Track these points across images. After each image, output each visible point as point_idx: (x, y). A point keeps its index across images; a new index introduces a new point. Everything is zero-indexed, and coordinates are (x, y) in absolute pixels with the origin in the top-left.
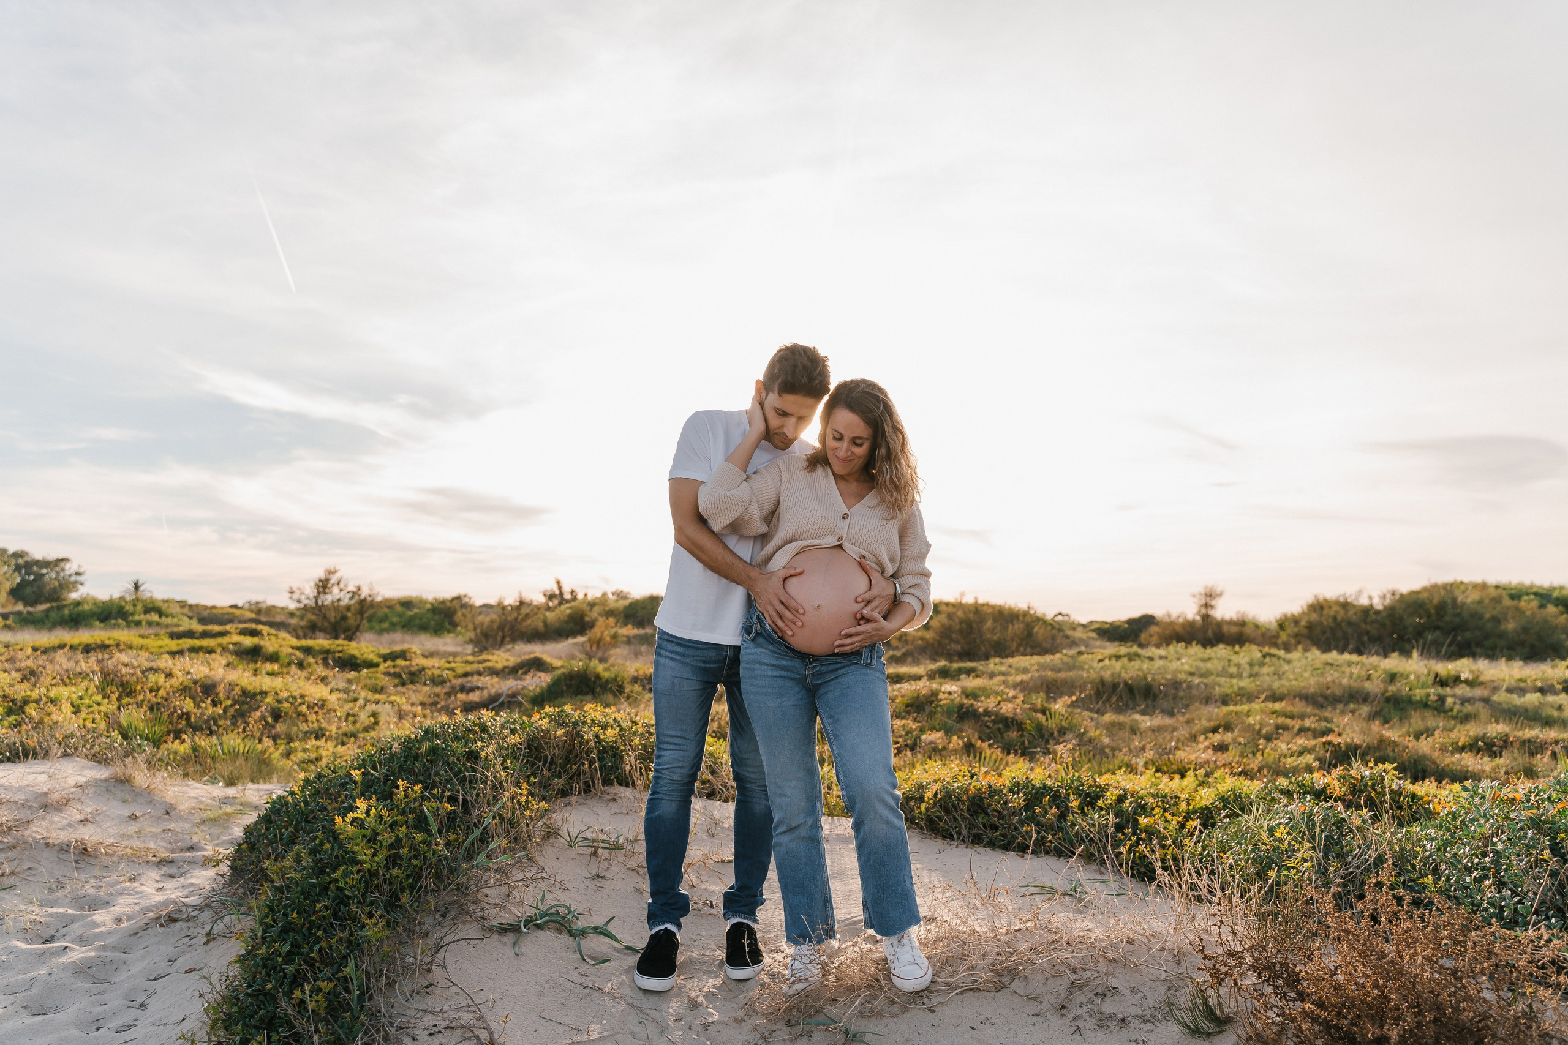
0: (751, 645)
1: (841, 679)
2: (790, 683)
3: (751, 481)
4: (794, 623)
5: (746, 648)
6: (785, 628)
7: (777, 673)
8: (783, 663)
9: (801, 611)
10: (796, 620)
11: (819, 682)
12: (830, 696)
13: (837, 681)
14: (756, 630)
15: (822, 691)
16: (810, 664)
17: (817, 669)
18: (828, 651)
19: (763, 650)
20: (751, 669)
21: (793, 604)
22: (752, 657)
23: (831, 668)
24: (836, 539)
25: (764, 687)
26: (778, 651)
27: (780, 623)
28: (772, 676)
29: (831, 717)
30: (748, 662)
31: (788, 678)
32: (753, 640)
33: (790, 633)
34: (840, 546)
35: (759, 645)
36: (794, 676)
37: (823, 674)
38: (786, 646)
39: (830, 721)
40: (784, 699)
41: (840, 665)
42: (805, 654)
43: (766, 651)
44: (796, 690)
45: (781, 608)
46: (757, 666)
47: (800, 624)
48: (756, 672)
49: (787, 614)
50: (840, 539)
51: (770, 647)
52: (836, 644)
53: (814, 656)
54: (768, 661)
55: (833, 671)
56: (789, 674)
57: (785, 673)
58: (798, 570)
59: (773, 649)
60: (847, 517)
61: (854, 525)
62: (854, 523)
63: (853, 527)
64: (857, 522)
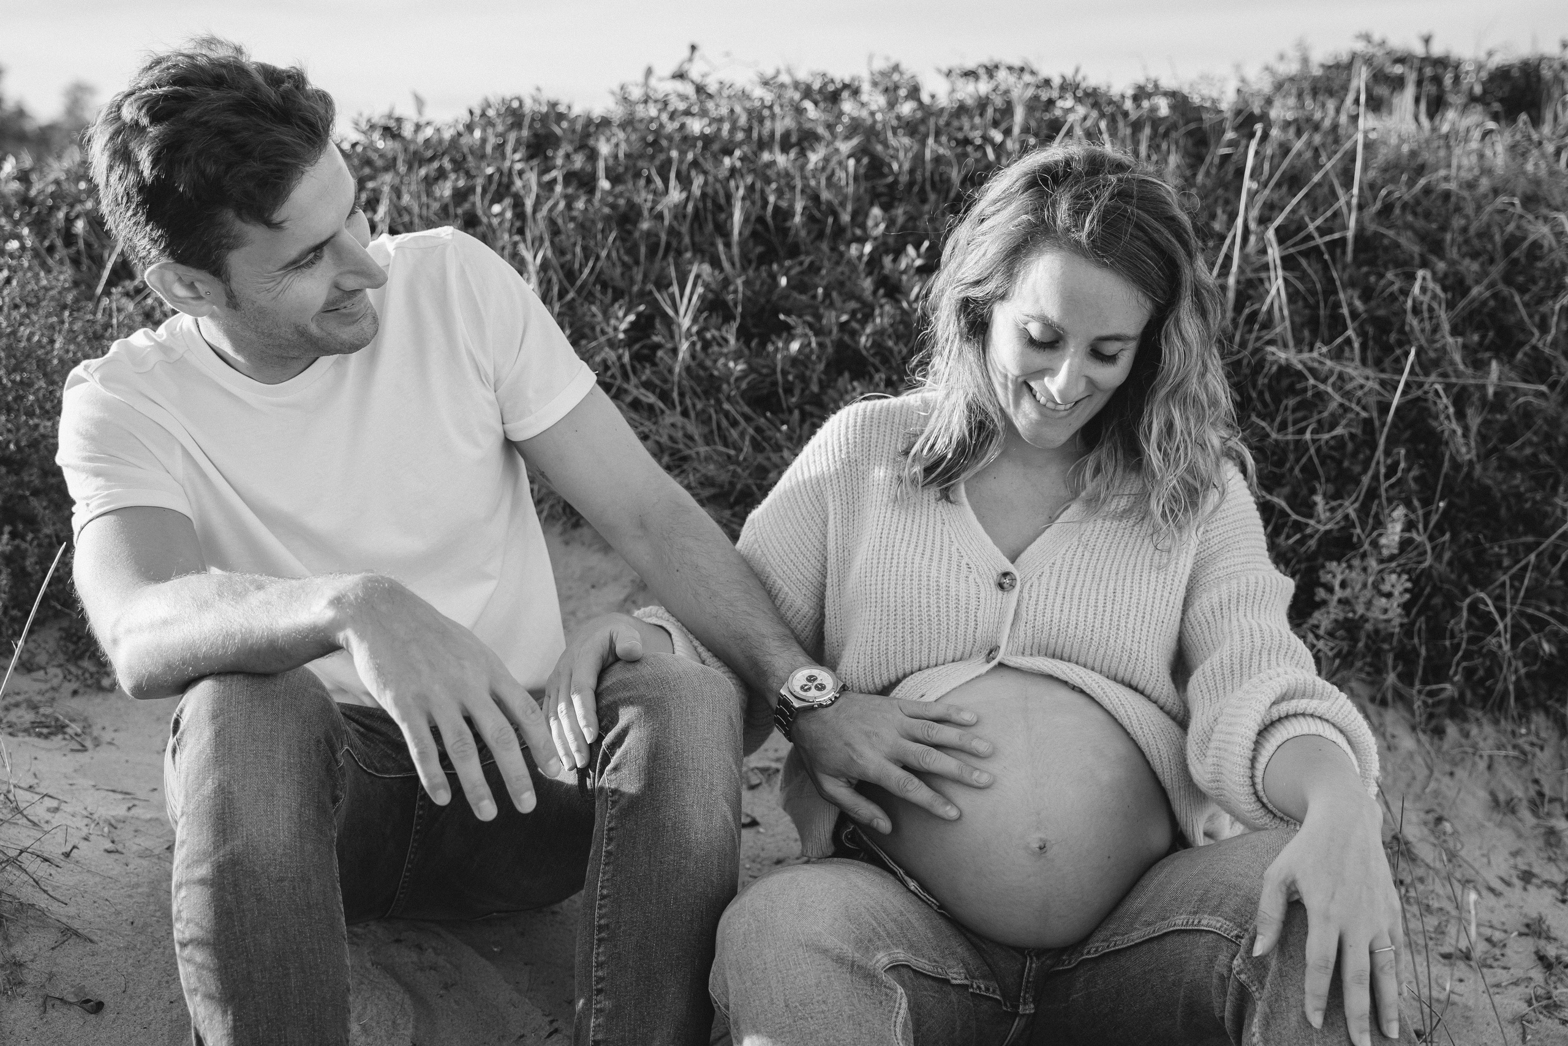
60: (1013, 586)
61: (1032, 608)
62: (1033, 602)
63: (1031, 613)
64: (1042, 598)
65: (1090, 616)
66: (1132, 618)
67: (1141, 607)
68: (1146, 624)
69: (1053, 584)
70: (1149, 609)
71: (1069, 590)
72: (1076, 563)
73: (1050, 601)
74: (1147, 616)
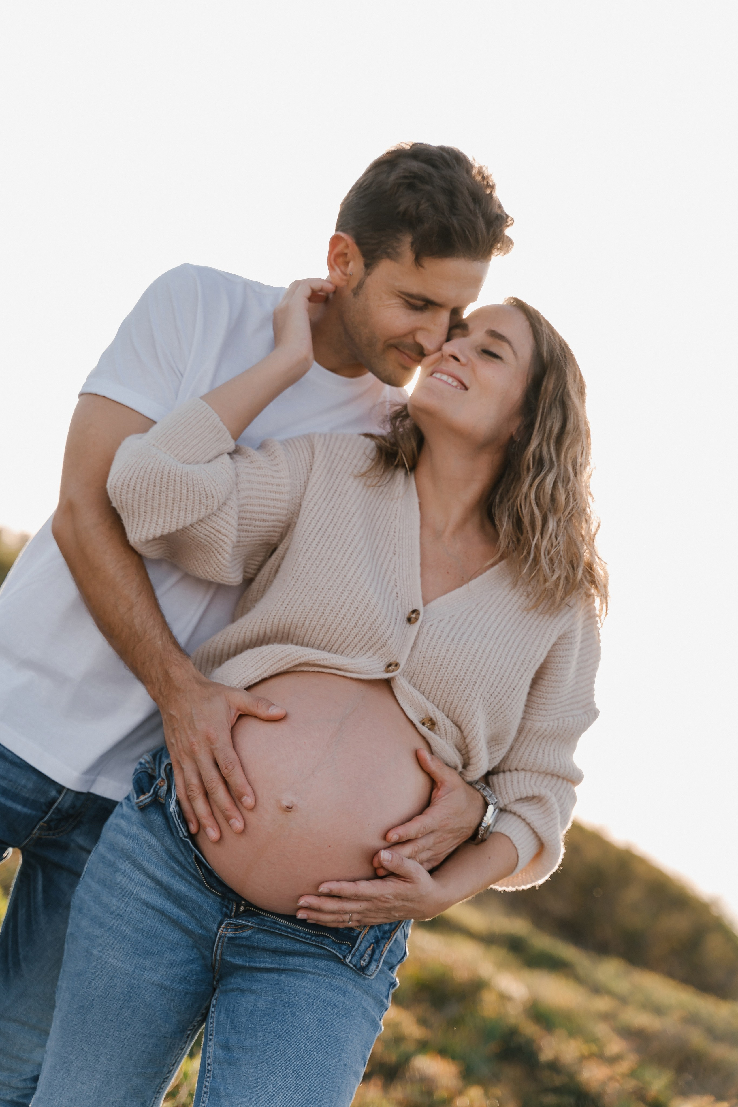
0: (135, 816)
1: (284, 978)
2: (176, 936)
3: (241, 462)
4: (228, 819)
5: (123, 816)
6: (207, 821)
7: (159, 901)
8: (181, 887)
9: (248, 800)
10: (234, 813)
11: (238, 961)
12: (247, 1002)
13: (275, 976)
14: (156, 793)
15: (236, 981)
16: (237, 916)
17: (247, 933)
18: (285, 908)
19: (154, 841)
20: (111, 865)
21: (237, 779)
22: (124, 842)
23: (276, 943)
24: (382, 666)
25: (120, 916)
26: (181, 858)
27: (201, 806)
28: (146, 904)
29: (226, 1047)
30: (112, 847)
31: (176, 923)
32: (143, 809)
33: (213, 834)
34: (387, 684)
35: (149, 827)
36: (192, 925)
37: (254, 948)
38: (197, 857)
39: (220, 1053)
40: (148, 963)
41: (297, 946)
42: (231, 891)
43: (158, 846)
44: (182, 955)
45: (211, 774)
46: (126, 866)
47: (238, 824)
48: (119, 877)
49: (221, 794)
50: (392, 666)
51: (168, 841)
52: (302, 902)
53: (248, 904)
54: (152, 869)
55: (275, 952)
56: (183, 914)
57: (174, 910)
58: (275, 711)
59: (173, 848)
60: (417, 619)
61: (427, 642)
62: (428, 638)
63: (425, 646)
64: (436, 637)
65: (468, 661)
66: (494, 675)
67: (502, 671)
68: (501, 685)
69: (448, 629)
70: (507, 674)
71: (459, 635)
72: (470, 619)
73: (441, 641)
74: (504, 680)
